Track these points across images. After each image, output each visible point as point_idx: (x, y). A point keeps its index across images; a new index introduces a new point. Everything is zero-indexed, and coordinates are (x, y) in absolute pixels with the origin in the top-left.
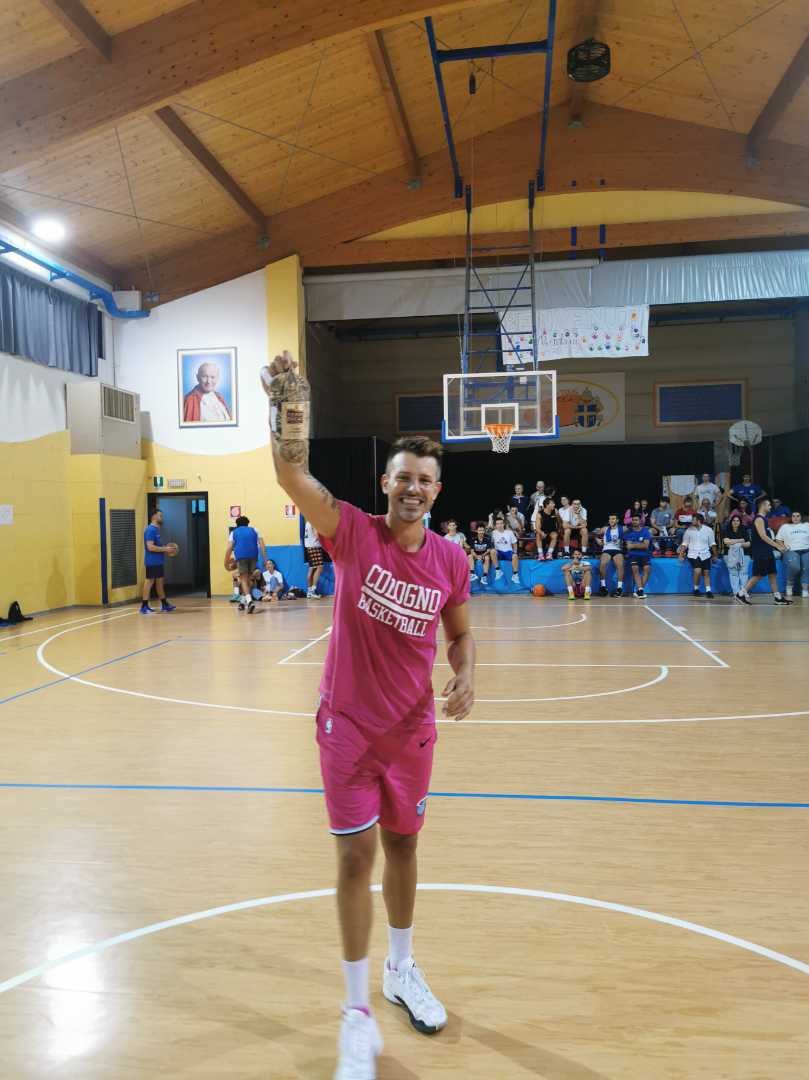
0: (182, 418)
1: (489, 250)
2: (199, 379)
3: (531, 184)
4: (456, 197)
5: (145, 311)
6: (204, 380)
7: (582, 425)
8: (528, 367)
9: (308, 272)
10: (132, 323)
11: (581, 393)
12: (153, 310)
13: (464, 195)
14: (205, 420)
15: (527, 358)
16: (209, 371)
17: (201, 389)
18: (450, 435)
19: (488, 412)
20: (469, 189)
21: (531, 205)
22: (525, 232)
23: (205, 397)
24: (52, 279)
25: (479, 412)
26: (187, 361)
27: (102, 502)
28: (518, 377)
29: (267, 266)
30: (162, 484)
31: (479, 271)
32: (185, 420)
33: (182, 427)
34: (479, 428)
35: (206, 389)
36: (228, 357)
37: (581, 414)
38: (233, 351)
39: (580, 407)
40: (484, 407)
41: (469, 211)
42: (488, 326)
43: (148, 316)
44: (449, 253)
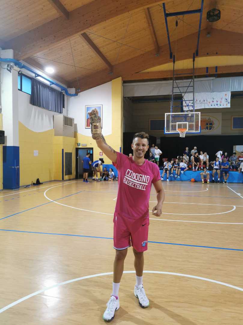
0: (86, 126)
1: (180, 74)
3: (194, 54)
4: (170, 58)
5: (76, 94)
7: (207, 129)
8: (192, 111)
9: (124, 82)
10: (73, 97)
11: (207, 119)
12: (79, 94)
13: (173, 58)
15: (191, 108)
18: (166, 132)
19: (178, 125)
20: (174, 56)
21: (194, 60)
22: (191, 69)
24: (51, 84)
25: (176, 125)
26: (88, 109)
27: (63, 150)
28: (188, 114)
29: (112, 80)
30: (80, 145)
31: (177, 81)
32: (87, 126)
33: (86, 128)
34: (176, 130)
36: (100, 107)
37: (207, 126)
39: (207, 123)
40: (177, 123)
41: (174, 63)
42: (179, 98)
43: (77, 95)
44: (167, 76)
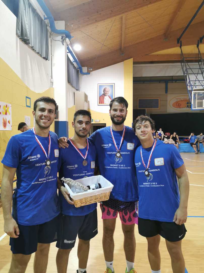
0: (99, 103)
2: (104, 92)
5: (88, 73)
6: (105, 92)
7: (188, 108)
10: (85, 76)
11: (188, 99)
12: (91, 73)
14: (105, 104)
16: (107, 90)
17: (104, 95)
18: (193, 108)
20: (181, 42)
21: (198, 46)
23: (105, 97)
25: (202, 102)
26: (100, 87)
29: (125, 61)
30: (93, 121)
33: (98, 105)
35: (106, 95)
36: (112, 86)
38: (114, 84)
39: (187, 103)
41: (181, 47)
